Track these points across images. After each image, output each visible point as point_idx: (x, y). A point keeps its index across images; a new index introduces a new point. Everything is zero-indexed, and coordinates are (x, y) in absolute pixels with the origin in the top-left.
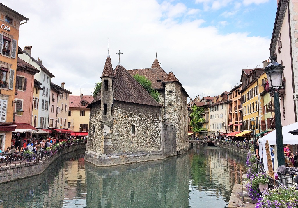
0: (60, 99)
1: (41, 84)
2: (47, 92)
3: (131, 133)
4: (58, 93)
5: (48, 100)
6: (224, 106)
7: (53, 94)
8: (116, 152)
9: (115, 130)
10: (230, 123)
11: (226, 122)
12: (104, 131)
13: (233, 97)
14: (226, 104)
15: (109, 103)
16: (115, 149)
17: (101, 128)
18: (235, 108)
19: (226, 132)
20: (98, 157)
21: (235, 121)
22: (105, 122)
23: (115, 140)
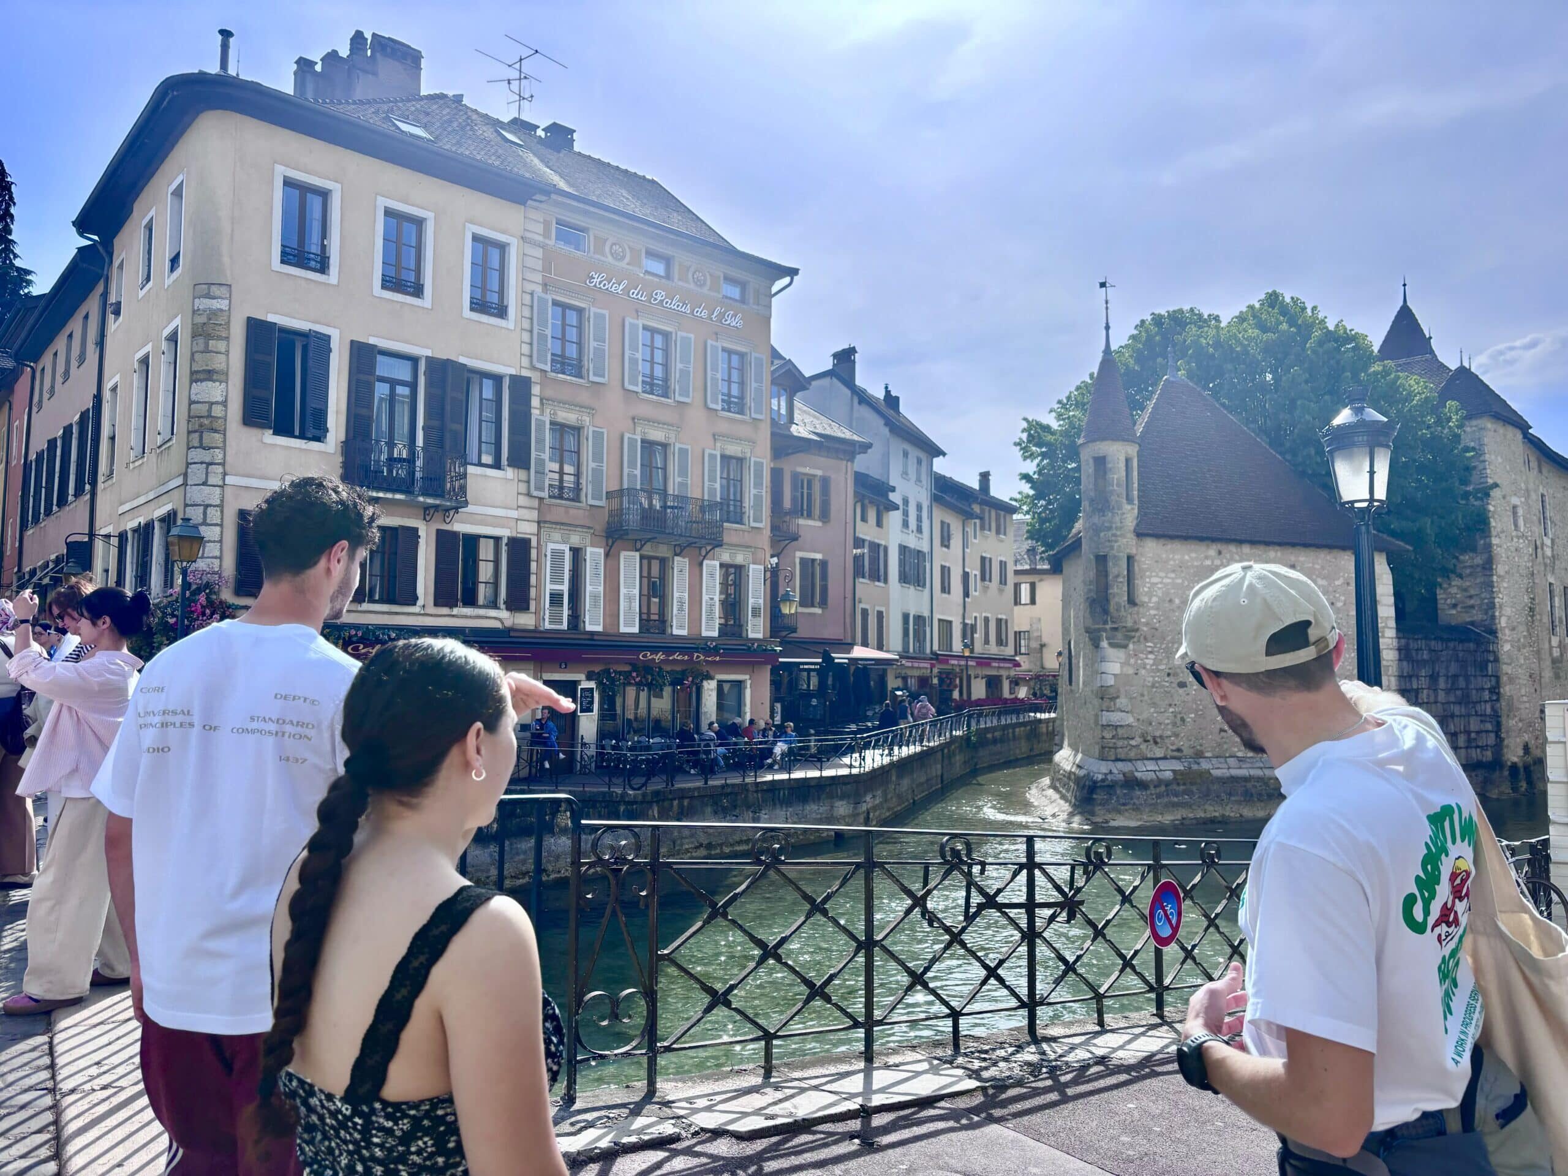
0: (975, 538)
1: (893, 489)
2: (919, 519)
4: (967, 516)
5: (926, 549)
7: (942, 523)
8: (1159, 753)
9: (1151, 662)
12: (1100, 668)
15: (1113, 553)
16: (1152, 740)
17: (1090, 656)
20: (1084, 773)
22: (1099, 631)
23: (1153, 704)
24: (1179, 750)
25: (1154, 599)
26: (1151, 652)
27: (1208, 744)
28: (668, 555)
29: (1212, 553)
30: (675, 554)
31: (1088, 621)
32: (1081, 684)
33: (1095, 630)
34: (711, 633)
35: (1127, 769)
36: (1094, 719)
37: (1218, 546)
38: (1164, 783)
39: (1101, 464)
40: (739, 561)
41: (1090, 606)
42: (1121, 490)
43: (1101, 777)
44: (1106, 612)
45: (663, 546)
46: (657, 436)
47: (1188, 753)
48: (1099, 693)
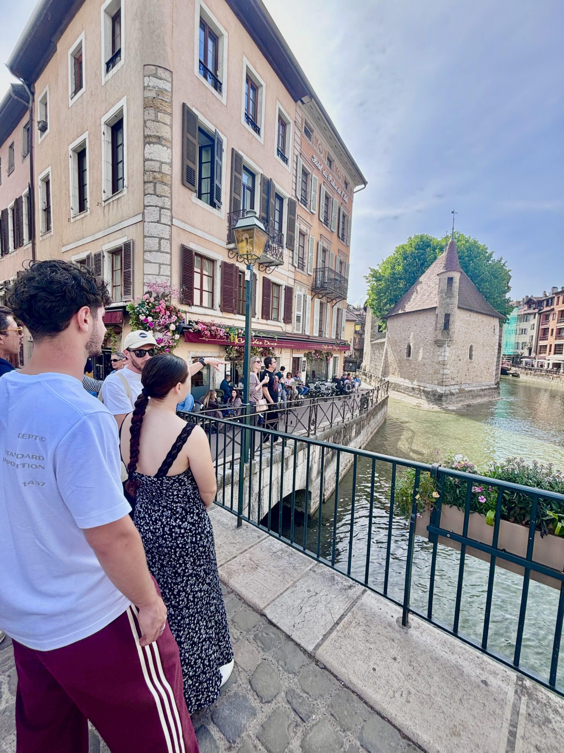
3: (468, 357)
6: (532, 316)
8: (453, 383)
9: (454, 352)
10: (541, 343)
11: (532, 340)
12: (443, 354)
13: (557, 304)
14: (537, 315)
15: (453, 313)
16: (453, 379)
17: (432, 349)
18: (558, 320)
19: (530, 354)
20: (430, 390)
21: (556, 339)
22: (445, 341)
23: (454, 367)
24: (457, 382)
25: (456, 331)
26: (455, 349)
27: (463, 379)
28: (326, 302)
29: (469, 315)
30: (328, 302)
31: (440, 337)
32: (420, 358)
33: (443, 341)
34: (334, 337)
35: (449, 389)
36: (433, 371)
37: (470, 313)
38: (457, 393)
39: (450, 280)
40: (340, 307)
41: (442, 332)
42: (457, 290)
43: (444, 392)
44: (448, 334)
45: (324, 298)
46: (326, 246)
47: (459, 382)
48: (441, 363)
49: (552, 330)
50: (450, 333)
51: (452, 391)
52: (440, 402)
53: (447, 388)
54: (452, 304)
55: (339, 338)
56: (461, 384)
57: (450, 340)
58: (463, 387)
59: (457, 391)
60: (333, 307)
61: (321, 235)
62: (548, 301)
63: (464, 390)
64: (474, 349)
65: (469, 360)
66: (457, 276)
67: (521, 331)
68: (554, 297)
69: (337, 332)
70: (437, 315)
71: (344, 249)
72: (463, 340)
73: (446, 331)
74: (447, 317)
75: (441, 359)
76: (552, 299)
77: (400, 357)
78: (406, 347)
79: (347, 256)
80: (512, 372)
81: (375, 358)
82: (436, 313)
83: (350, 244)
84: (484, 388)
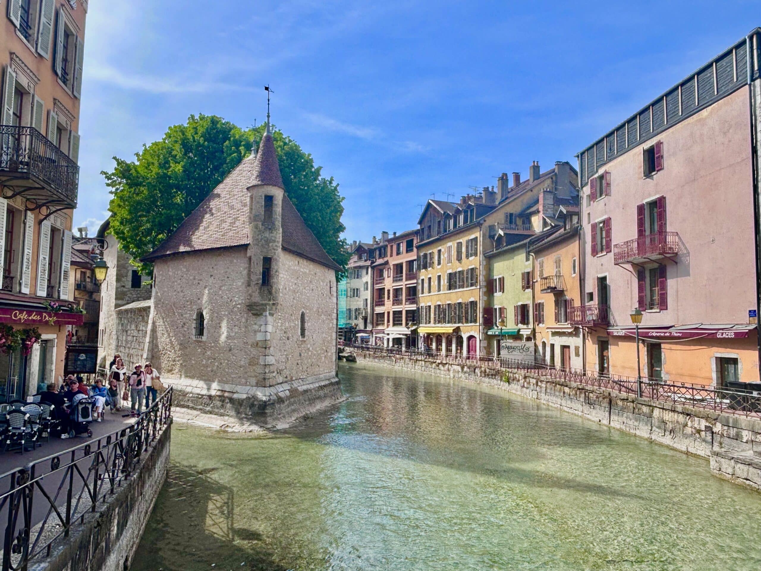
3: (300, 333)
6: (364, 271)
8: (280, 379)
9: (279, 324)
10: (379, 310)
11: (367, 306)
12: (263, 329)
13: (391, 256)
14: (370, 269)
15: (275, 257)
16: (279, 372)
17: (244, 320)
18: (393, 278)
19: (365, 327)
20: (244, 396)
21: (393, 304)
22: (266, 305)
23: (280, 350)
24: (286, 377)
25: (281, 287)
26: (280, 319)
27: (294, 372)
28: (22, 208)
29: (297, 263)
30: (27, 209)
31: (257, 298)
32: (223, 338)
33: (262, 304)
34: (42, 293)
35: (275, 392)
36: (247, 361)
37: (298, 259)
38: (288, 398)
39: (269, 199)
40: (58, 225)
41: (260, 289)
42: (280, 219)
43: (268, 398)
44: (270, 293)
45: (19, 198)
46: (24, 81)
47: (289, 378)
48: (260, 344)
49: (389, 291)
50: (273, 291)
51: (279, 394)
52: (263, 419)
53: (273, 390)
54: (274, 241)
55: (56, 295)
56: (292, 380)
57: (274, 304)
58: (295, 385)
59: (287, 393)
60: (40, 222)
61: (11, 54)
62: (380, 249)
63: (296, 390)
64: (306, 318)
65: (301, 339)
66: (278, 194)
67: (352, 291)
68: (387, 246)
69: (49, 280)
70: (250, 258)
71: (67, 102)
72: (292, 303)
73: (266, 288)
74: (268, 262)
75: (259, 337)
76: (385, 247)
77: (184, 336)
78: (195, 317)
79: (74, 117)
80: (346, 355)
81: (127, 341)
82: (248, 255)
83: (79, 92)
84: (323, 383)
